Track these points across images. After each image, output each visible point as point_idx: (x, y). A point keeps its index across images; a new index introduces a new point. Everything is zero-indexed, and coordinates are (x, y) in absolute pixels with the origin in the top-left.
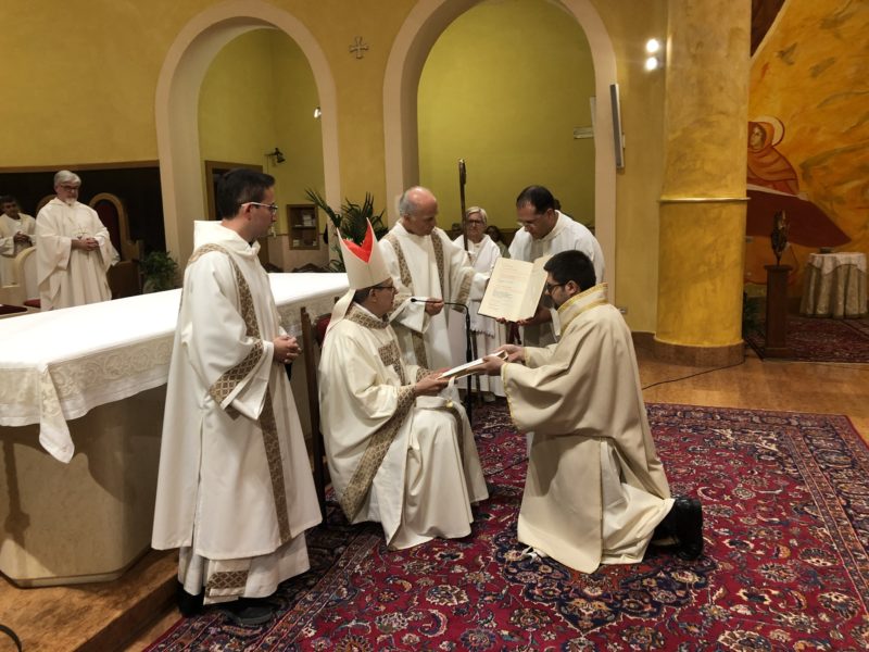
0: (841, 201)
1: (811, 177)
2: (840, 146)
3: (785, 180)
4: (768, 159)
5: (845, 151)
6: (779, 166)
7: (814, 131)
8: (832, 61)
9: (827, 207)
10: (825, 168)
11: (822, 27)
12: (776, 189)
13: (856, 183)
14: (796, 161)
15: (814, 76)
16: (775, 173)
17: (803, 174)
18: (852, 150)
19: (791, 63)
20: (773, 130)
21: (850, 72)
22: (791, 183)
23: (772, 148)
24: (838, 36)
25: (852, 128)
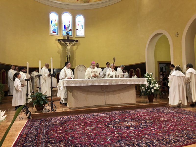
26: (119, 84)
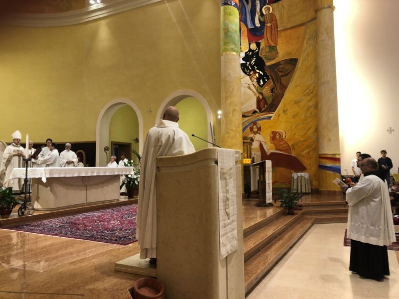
0: (303, 157)
1: (294, 149)
2: (302, 139)
3: (288, 150)
4: (282, 143)
5: (303, 141)
6: (285, 145)
7: (295, 134)
8: (298, 114)
9: (300, 158)
10: (298, 146)
11: (295, 104)
12: (285, 152)
13: (307, 151)
14: (290, 144)
15: (293, 118)
16: (284, 147)
17: (293, 148)
18: (305, 141)
19: (286, 114)
20: (283, 134)
21: (303, 117)
22: (289, 151)
23: (283, 140)
24: (299, 106)
25: (305, 134)
26: (107, 174)
